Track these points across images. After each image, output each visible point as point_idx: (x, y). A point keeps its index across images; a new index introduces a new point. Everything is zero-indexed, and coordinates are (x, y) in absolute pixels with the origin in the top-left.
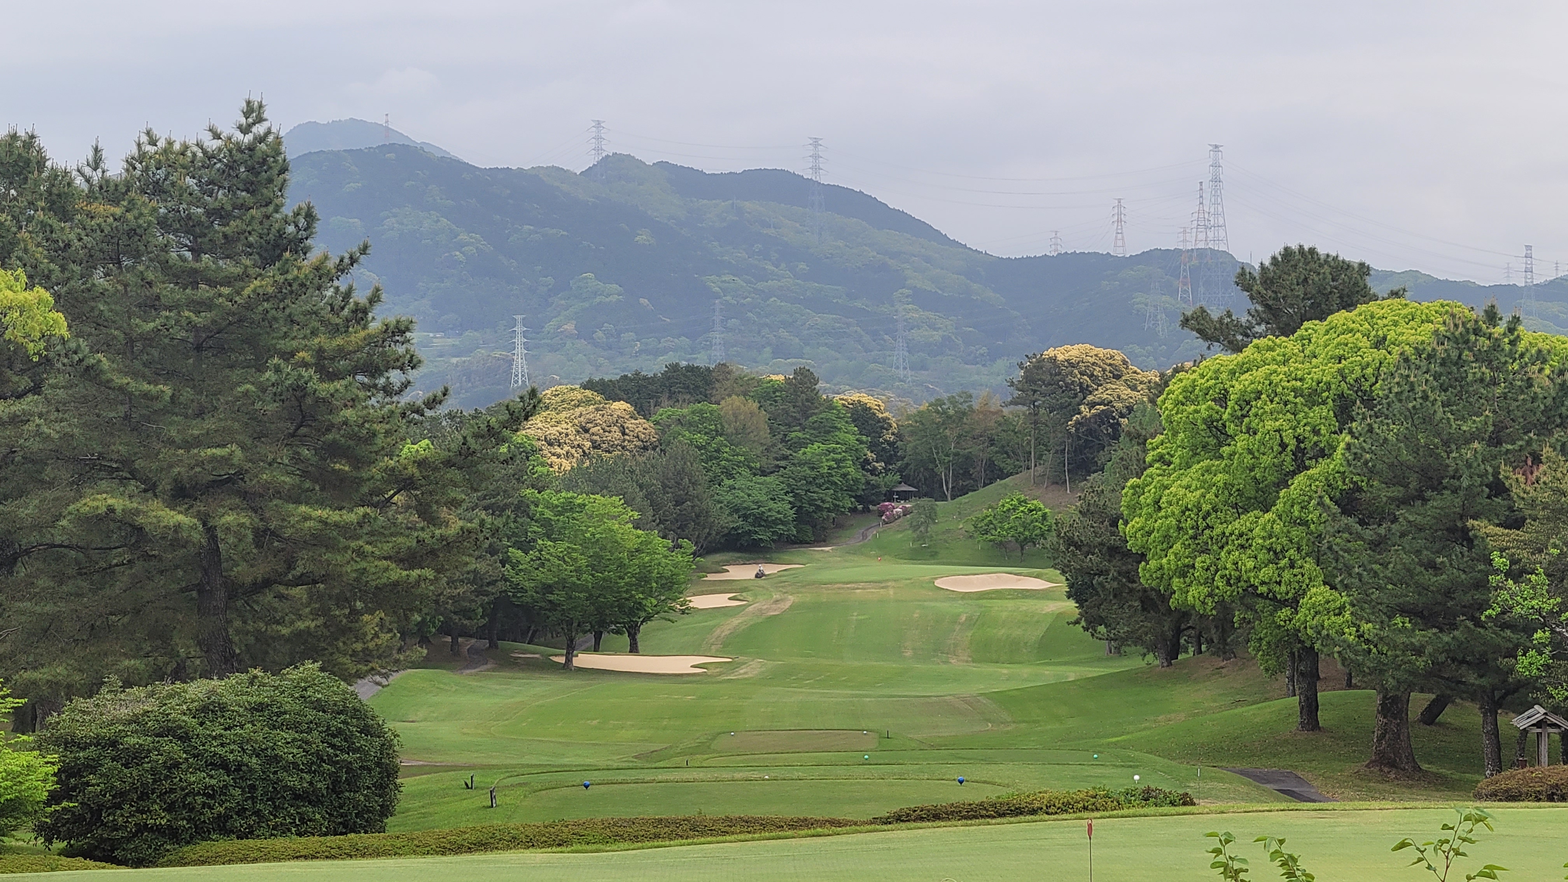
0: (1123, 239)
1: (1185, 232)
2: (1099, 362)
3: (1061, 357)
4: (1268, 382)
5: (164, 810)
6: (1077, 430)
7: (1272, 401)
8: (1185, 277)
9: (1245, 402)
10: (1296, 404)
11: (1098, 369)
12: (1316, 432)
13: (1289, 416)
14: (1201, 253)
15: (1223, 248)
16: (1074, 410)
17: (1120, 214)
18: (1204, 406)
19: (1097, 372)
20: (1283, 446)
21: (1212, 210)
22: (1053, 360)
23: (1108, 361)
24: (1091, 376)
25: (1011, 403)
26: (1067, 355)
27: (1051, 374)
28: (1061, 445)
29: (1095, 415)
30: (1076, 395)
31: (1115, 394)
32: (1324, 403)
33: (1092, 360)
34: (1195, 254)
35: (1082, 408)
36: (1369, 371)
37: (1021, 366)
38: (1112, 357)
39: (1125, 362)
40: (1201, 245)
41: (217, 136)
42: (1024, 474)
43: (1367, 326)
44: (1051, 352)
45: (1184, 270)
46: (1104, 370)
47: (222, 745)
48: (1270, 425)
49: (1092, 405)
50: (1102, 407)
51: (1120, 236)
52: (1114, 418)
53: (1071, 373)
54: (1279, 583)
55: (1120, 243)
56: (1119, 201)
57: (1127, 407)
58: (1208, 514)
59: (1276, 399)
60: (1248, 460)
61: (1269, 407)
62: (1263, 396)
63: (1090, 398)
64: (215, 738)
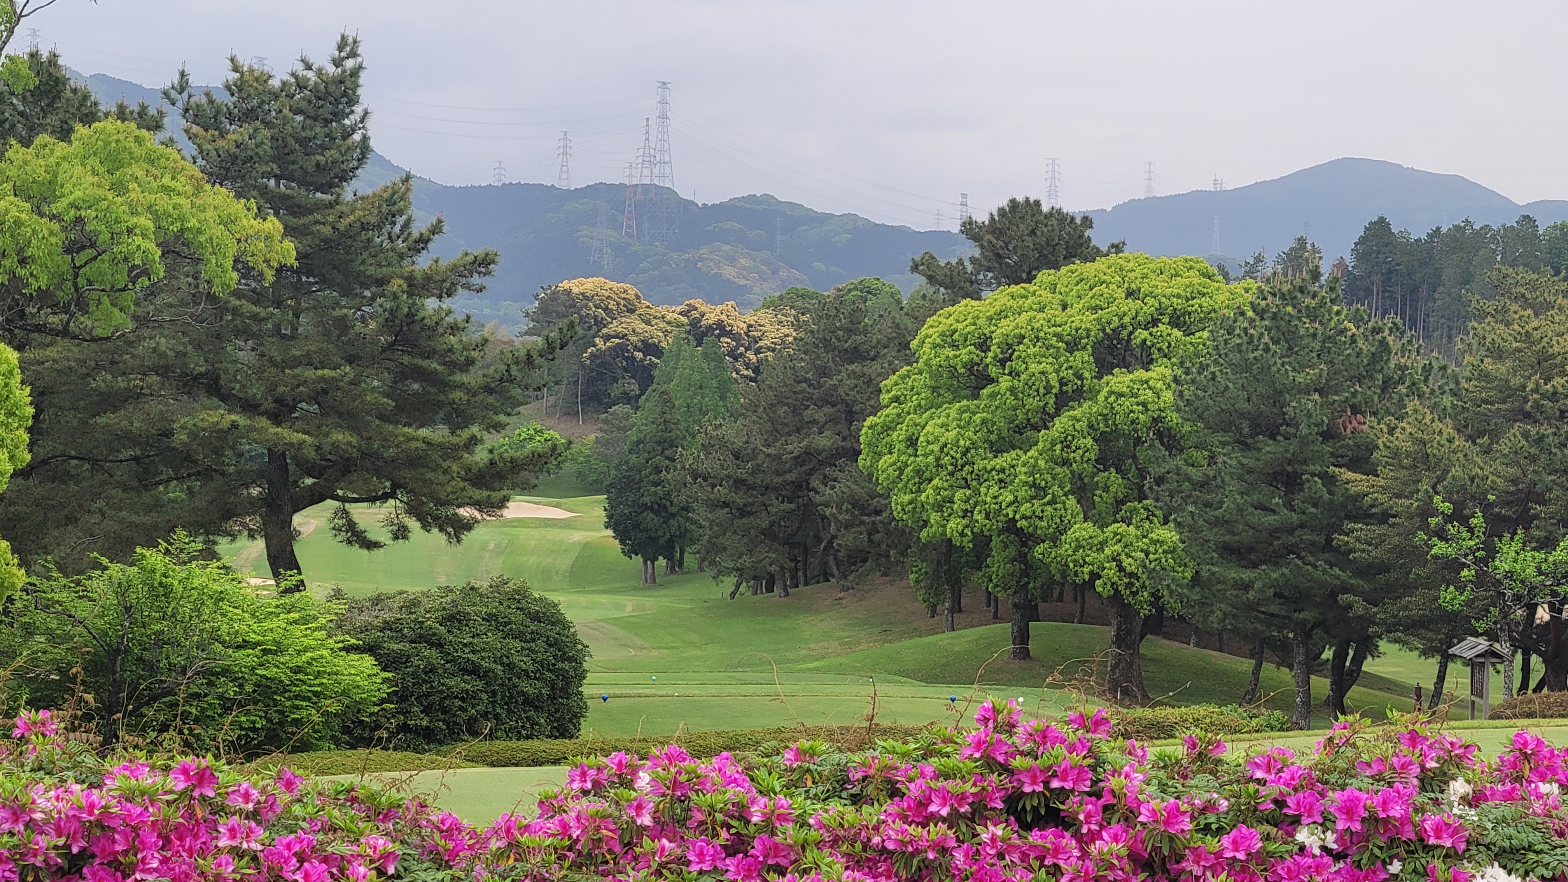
0: (568, 171)
1: (631, 167)
2: (613, 296)
3: (575, 290)
4: (1029, 328)
5: (422, 712)
6: (592, 361)
7: (1035, 346)
8: (630, 212)
9: (1008, 347)
10: (1058, 348)
11: (612, 302)
12: (1080, 377)
13: (1051, 360)
14: (646, 188)
15: (668, 184)
16: (589, 342)
17: (565, 146)
18: (965, 351)
19: (612, 305)
20: (1048, 389)
21: (659, 147)
22: (568, 292)
23: (622, 295)
24: (606, 309)
25: (526, 333)
26: (581, 289)
27: (565, 306)
28: (573, 376)
29: (610, 348)
30: (590, 328)
31: (630, 328)
32: (1084, 348)
33: (606, 294)
34: (640, 190)
35: (597, 340)
36: (1127, 320)
37: (536, 297)
38: (625, 291)
39: (638, 297)
40: (646, 181)
41: (309, 67)
42: (534, 404)
43: (1118, 278)
44: (565, 285)
45: (630, 205)
46: (618, 304)
47: (473, 652)
48: (1034, 368)
49: (607, 338)
50: (617, 341)
51: (565, 169)
52: (628, 351)
53: (586, 306)
54: (1041, 518)
55: (565, 176)
56: (565, 133)
57: (642, 341)
58: (968, 450)
59: (1039, 344)
60: (1011, 401)
61: (1032, 350)
62: (1026, 341)
63: (605, 331)
64: (465, 645)
